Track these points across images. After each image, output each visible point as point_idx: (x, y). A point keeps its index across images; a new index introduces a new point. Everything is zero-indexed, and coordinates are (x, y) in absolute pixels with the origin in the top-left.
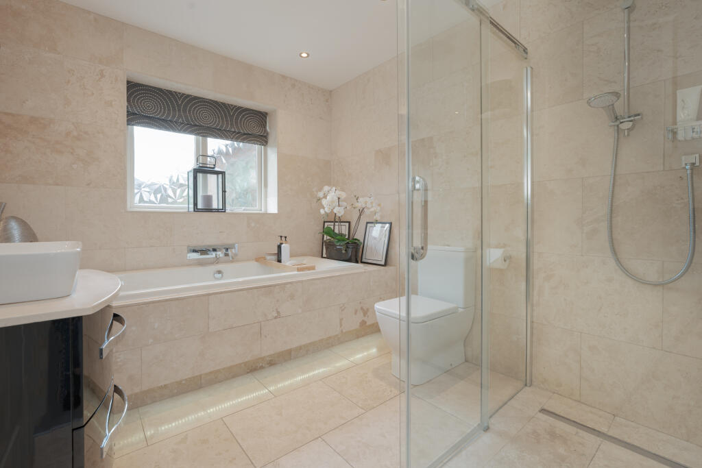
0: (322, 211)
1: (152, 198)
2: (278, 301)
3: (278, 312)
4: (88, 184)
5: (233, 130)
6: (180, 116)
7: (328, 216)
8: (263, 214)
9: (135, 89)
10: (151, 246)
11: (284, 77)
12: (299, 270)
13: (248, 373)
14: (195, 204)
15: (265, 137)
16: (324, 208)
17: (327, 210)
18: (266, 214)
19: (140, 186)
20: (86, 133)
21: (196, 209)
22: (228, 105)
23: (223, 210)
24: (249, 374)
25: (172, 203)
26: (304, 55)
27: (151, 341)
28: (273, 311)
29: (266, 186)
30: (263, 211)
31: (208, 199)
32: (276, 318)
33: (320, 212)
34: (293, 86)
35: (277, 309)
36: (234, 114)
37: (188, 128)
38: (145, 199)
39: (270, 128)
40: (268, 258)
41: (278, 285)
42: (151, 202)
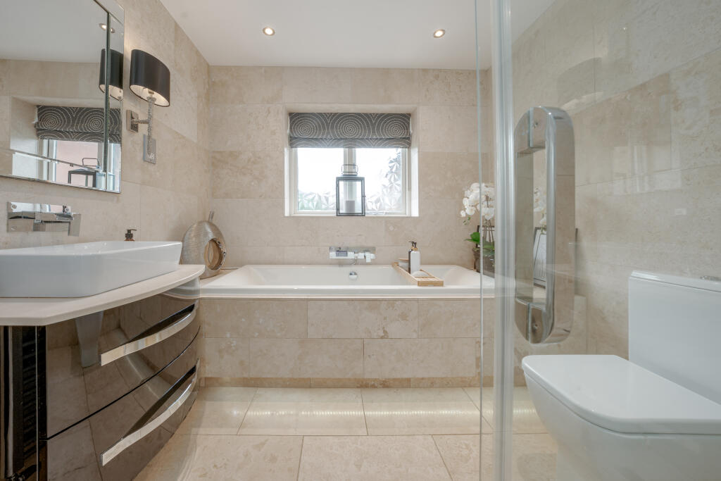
0: (463, 214)
1: (310, 205)
2: (385, 318)
3: (385, 332)
4: (261, 196)
5: (375, 137)
6: (328, 133)
7: (469, 219)
8: (407, 217)
9: (296, 119)
10: (302, 245)
11: (425, 71)
12: (420, 284)
13: (358, 387)
14: (338, 209)
15: (409, 138)
16: (465, 209)
17: (468, 211)
18: (411, 217)
19: (301, 195)
20: (259, 158)
21: (339, 214)
22: (371, 114)
23: (363, 214)
24: (359, 390)
25: (326, 209)
26: (439, 34)
27: (257, 334)
28: (379, 329)
29: (410, 189)
30: (407, 215)
31: (351, 204)
32: (382, 338)
33: (460, 215)
34: (437, 77)
35: (384, 328)
36: (375, 124)
37: (334, 144)
38: (306, 206)
39: (413, 129)
40: (401, 264)
41: (385, 300)
42: (309, 208)
